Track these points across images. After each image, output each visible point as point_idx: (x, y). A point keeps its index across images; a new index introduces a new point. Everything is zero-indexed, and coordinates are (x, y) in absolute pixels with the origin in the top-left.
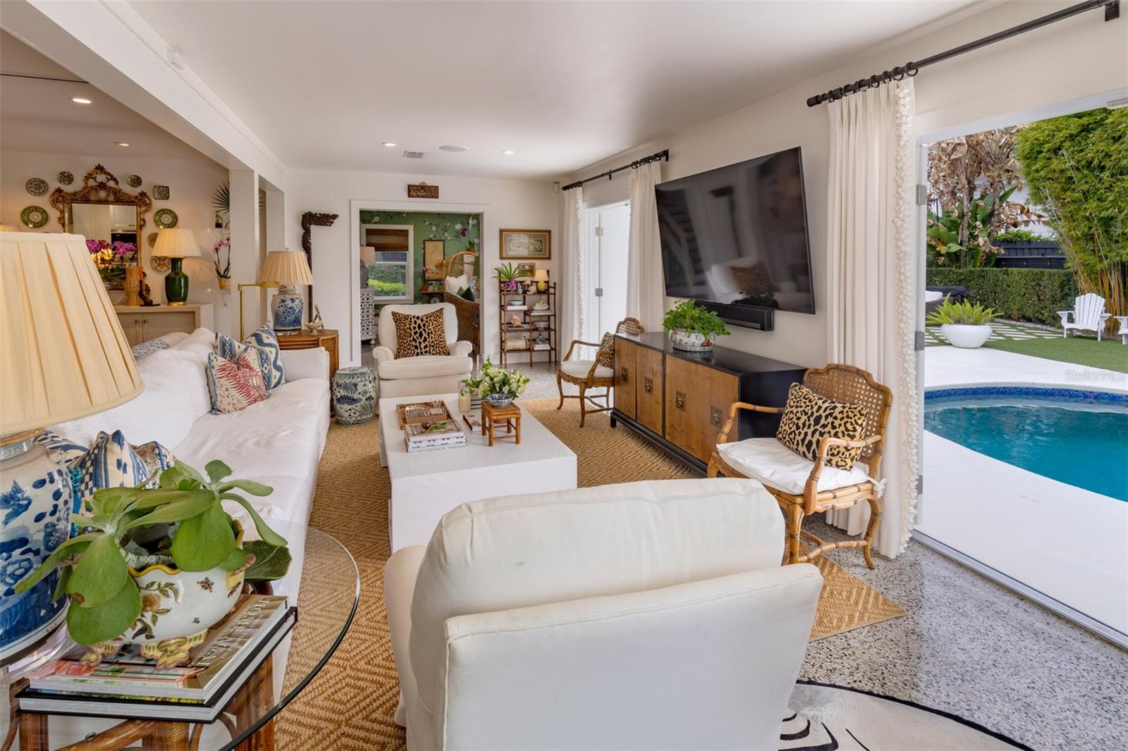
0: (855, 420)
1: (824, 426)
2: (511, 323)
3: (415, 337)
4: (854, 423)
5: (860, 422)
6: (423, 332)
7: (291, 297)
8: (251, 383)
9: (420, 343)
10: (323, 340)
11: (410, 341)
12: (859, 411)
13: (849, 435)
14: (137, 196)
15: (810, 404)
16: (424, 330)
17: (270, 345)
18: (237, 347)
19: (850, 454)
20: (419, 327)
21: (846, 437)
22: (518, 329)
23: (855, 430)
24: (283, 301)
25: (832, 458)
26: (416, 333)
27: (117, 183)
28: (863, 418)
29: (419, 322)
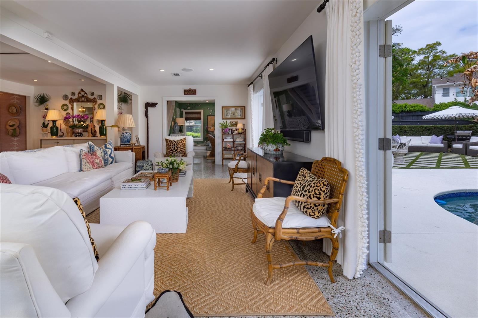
0: (320, 188)
1: (305, 191)
2: (226, 147)
3: (172, 149)
4: (320, 190)
5: (323, 189)
6: (176, 147)
7: (126, 132)
8: (95, 161)
9: (174, 152)
10: (135, 149)
11: (170, 150)
12: (323, 183)
13: (317, 197)
14: (93, 99)
15: (304, 179)
16: (176, 146)
17: (109, 148)
18: (95, 148)
19: (317, 209)
20: (174, 145)
21: (315, 198)
22: (230, 150)
23: (320, 194)
24: (123, 133)
25: (307, 210)
26: (173, 147)
27: (87, 95)
28: (325, 187)
29: (174, 143)
